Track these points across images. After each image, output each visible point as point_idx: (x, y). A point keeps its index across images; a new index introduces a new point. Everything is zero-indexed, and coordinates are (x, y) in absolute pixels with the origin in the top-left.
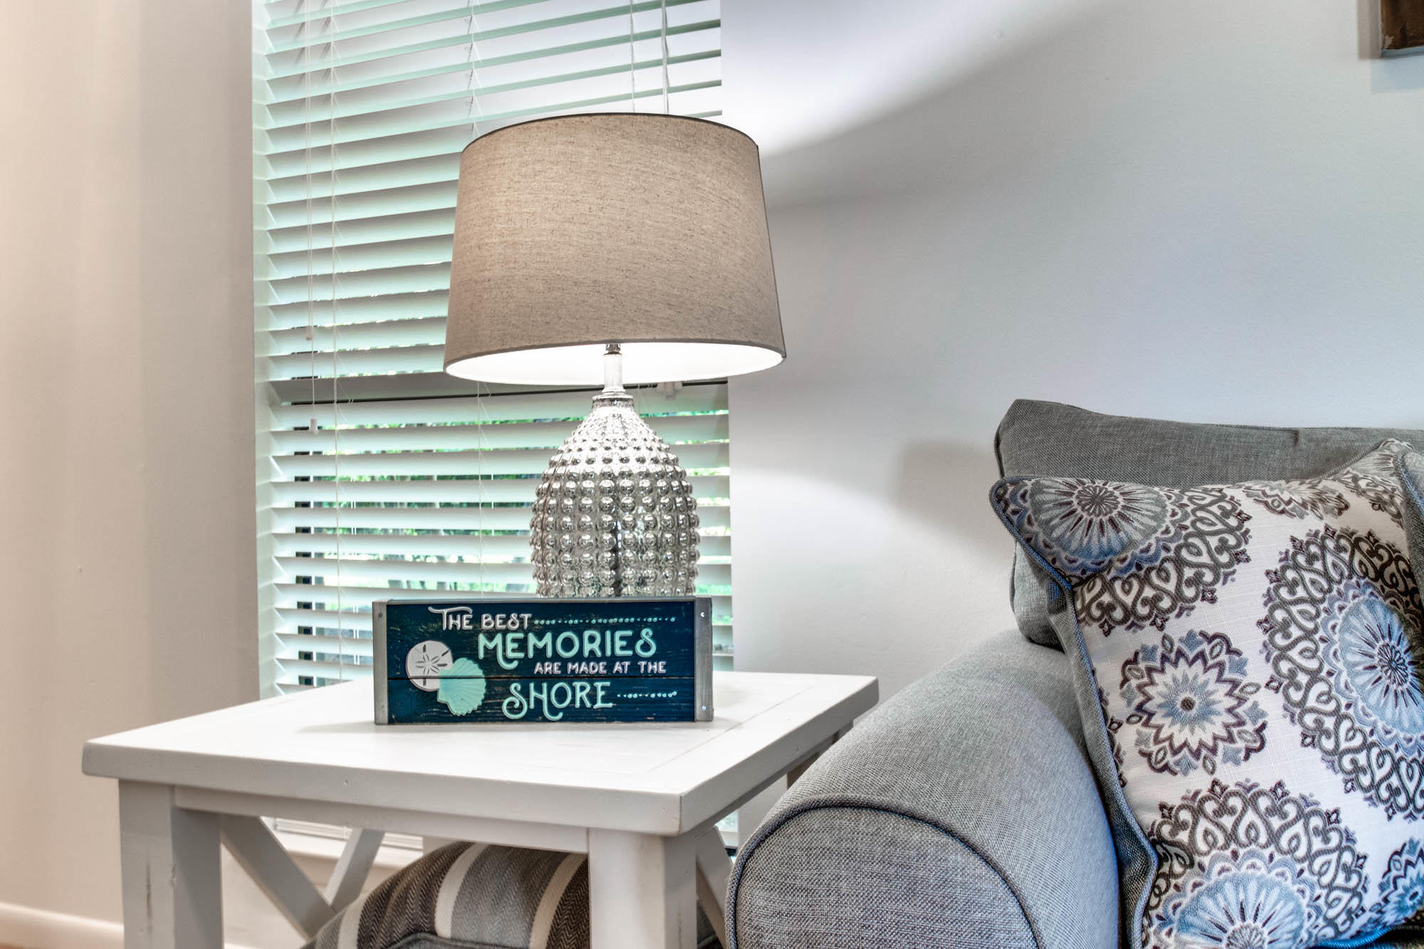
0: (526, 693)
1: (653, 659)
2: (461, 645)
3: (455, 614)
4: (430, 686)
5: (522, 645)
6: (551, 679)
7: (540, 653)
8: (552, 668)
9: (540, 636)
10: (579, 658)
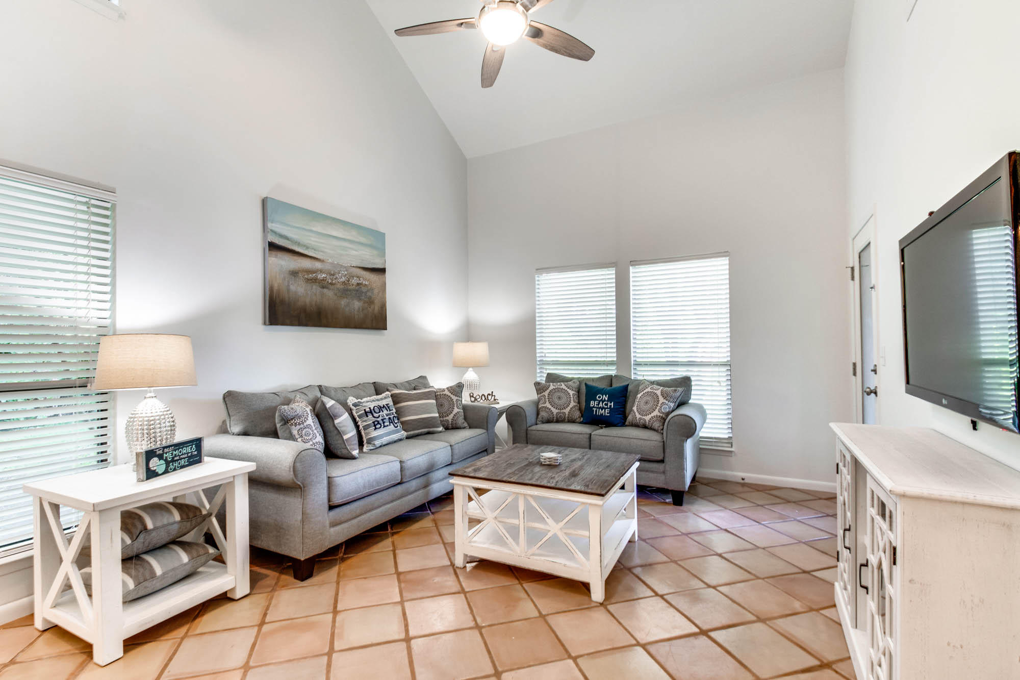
0: (173, 465)
1: (195, 451)
2: (160, 457)
3: (159, 450)
4: (154, 469)
5: (172, 454)
6: (178, 460)
7: (176, 456)
8: (177, 458)
9: (175, 451)
10: (182, 455)
